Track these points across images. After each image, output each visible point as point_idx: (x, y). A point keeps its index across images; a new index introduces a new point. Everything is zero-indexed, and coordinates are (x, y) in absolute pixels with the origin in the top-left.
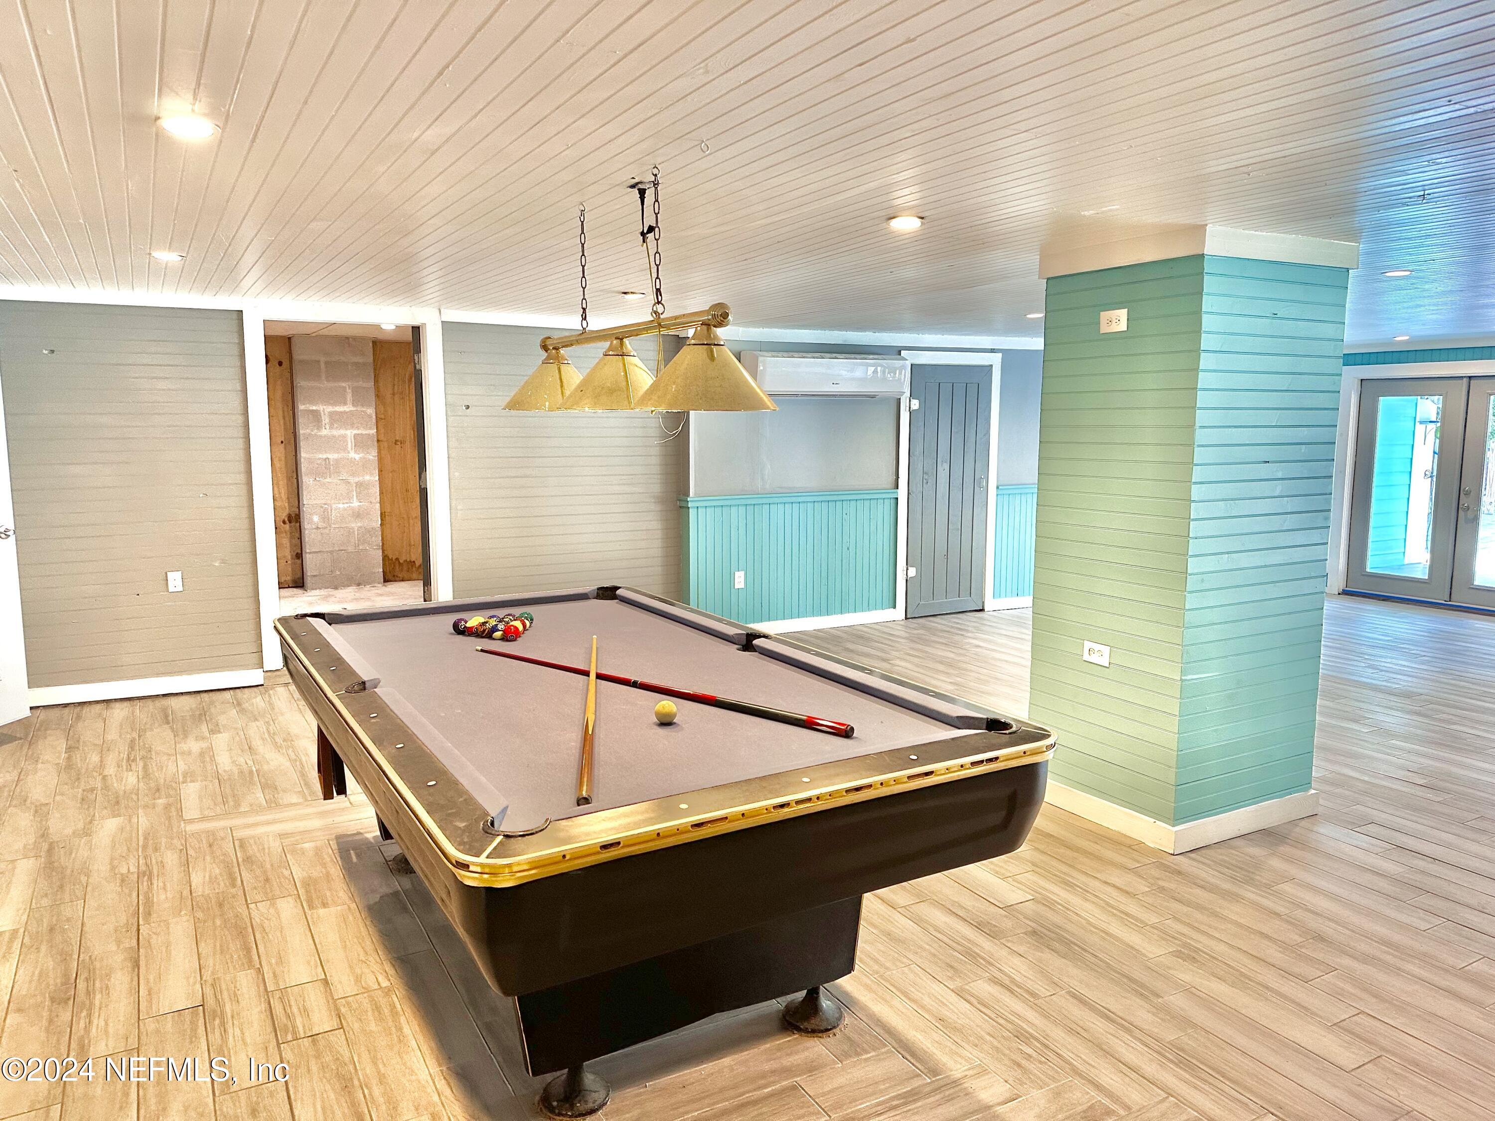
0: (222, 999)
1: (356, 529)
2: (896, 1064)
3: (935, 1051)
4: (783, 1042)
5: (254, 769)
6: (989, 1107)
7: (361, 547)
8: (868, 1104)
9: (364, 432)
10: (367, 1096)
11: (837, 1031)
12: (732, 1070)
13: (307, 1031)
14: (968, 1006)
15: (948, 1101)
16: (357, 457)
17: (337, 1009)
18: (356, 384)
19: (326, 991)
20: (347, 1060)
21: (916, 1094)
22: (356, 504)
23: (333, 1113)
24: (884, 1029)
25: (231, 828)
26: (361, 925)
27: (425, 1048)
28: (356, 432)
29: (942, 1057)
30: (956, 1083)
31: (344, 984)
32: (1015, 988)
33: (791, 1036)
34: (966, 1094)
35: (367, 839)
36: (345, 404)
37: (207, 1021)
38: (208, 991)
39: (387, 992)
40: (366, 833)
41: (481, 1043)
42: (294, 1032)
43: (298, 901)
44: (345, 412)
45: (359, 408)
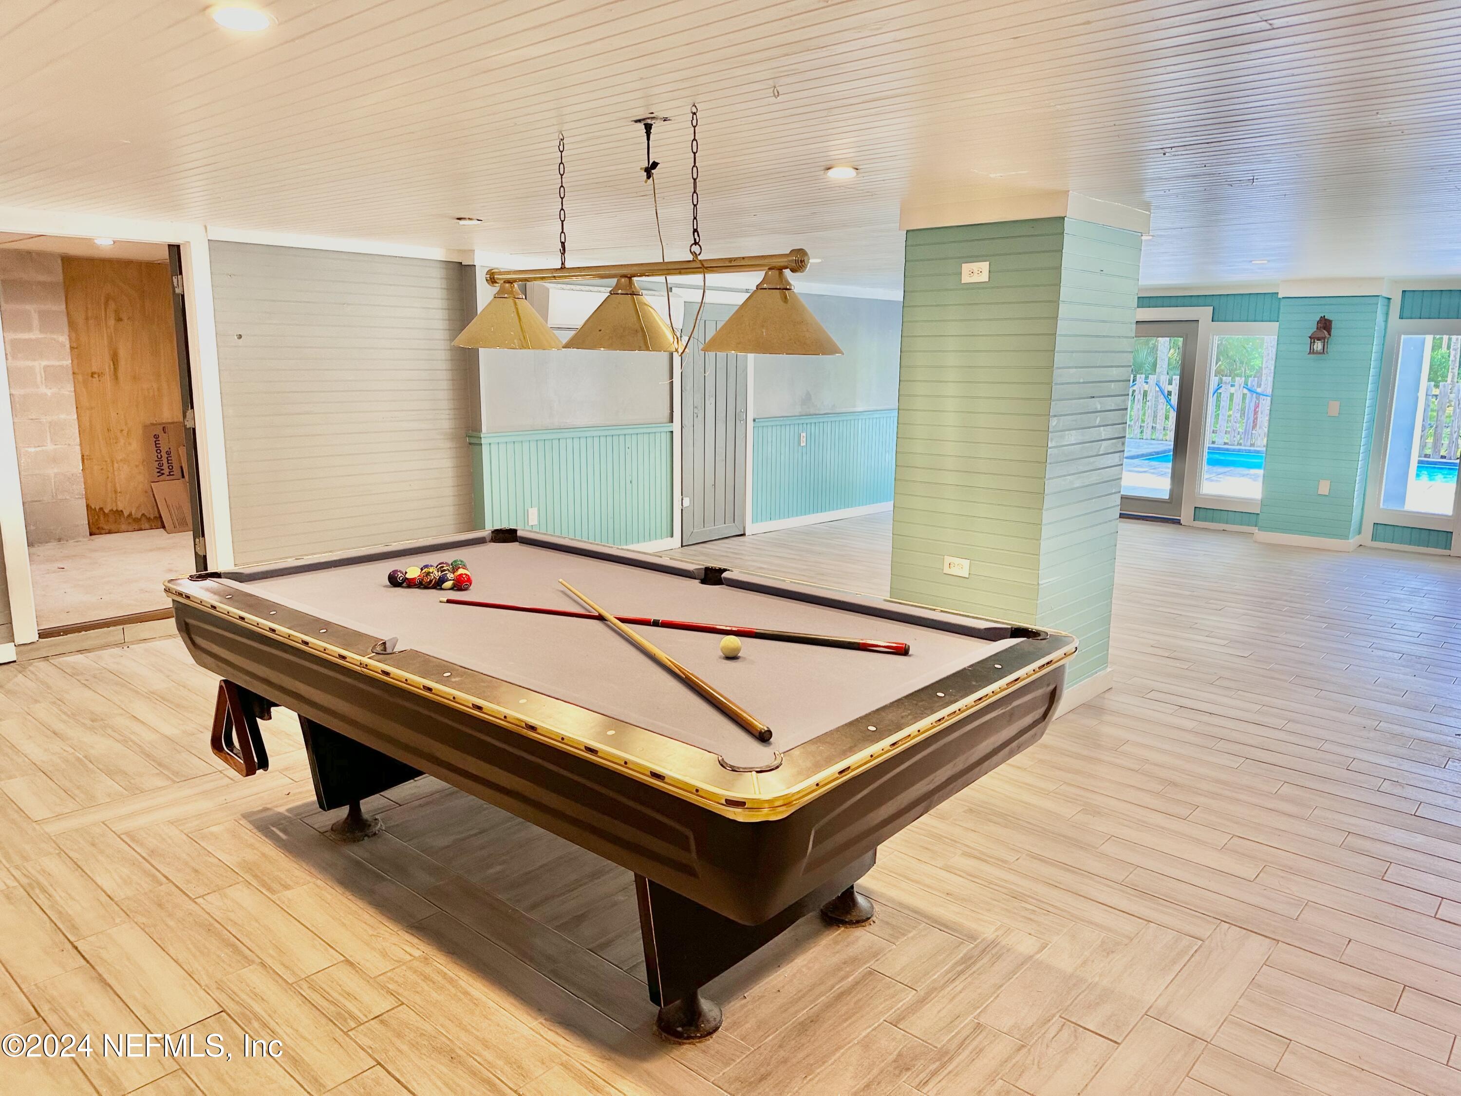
0: (242, 1000)
1: (53, 475)
2: (937, 937)
3: (961, 920)
4: (836, 936)
5: (81, 756)
6: (1031, 957)
7: (60, 497)
8: (939, 973)
9: (57, 363)
10: (482, 1062)
11: (874, 918)
12: (809, 969)
13: (368, 1015)
14: (961, 879)
15: (998, 958)
16: (49, 392)
17: (383, 987)
18: (42, 307)
19: (357, 971)
20: (433, 1033)
21: (970, 958)
22: (50, 447)
23: (459, 1085)
24: (909, 910)
25: (103, 823)
26: (345, 901)
27: (507, 1005)
28: (45, 363)
29: (970, 924)
30: (994, 943)
31: (374, 964)
32: (988, 859)
33: (838, 930)
34: (1008, 950)
35: (279, 813)
36: (30, 329)
37: (243, 1026)
38: (217, 994)
39: (426, 960)
40: (277, 807)
41: (561, 990)
42: (354, 1018)
43: (251, 887)
44: (31, 340)
45: (49, 335)
